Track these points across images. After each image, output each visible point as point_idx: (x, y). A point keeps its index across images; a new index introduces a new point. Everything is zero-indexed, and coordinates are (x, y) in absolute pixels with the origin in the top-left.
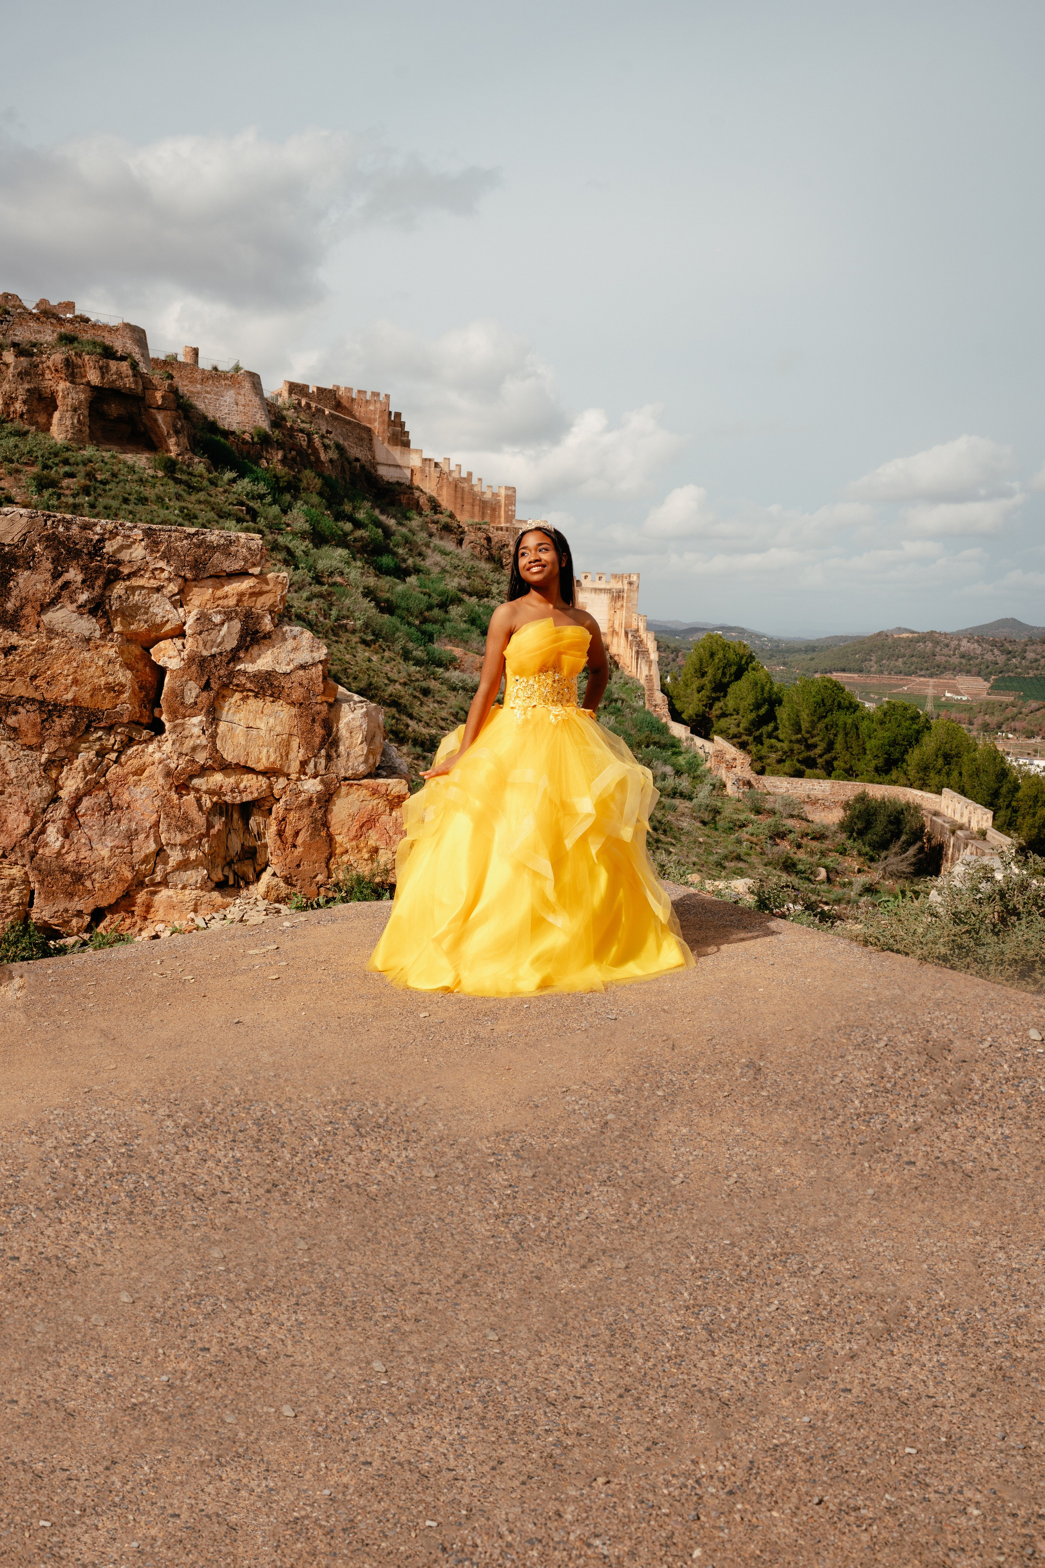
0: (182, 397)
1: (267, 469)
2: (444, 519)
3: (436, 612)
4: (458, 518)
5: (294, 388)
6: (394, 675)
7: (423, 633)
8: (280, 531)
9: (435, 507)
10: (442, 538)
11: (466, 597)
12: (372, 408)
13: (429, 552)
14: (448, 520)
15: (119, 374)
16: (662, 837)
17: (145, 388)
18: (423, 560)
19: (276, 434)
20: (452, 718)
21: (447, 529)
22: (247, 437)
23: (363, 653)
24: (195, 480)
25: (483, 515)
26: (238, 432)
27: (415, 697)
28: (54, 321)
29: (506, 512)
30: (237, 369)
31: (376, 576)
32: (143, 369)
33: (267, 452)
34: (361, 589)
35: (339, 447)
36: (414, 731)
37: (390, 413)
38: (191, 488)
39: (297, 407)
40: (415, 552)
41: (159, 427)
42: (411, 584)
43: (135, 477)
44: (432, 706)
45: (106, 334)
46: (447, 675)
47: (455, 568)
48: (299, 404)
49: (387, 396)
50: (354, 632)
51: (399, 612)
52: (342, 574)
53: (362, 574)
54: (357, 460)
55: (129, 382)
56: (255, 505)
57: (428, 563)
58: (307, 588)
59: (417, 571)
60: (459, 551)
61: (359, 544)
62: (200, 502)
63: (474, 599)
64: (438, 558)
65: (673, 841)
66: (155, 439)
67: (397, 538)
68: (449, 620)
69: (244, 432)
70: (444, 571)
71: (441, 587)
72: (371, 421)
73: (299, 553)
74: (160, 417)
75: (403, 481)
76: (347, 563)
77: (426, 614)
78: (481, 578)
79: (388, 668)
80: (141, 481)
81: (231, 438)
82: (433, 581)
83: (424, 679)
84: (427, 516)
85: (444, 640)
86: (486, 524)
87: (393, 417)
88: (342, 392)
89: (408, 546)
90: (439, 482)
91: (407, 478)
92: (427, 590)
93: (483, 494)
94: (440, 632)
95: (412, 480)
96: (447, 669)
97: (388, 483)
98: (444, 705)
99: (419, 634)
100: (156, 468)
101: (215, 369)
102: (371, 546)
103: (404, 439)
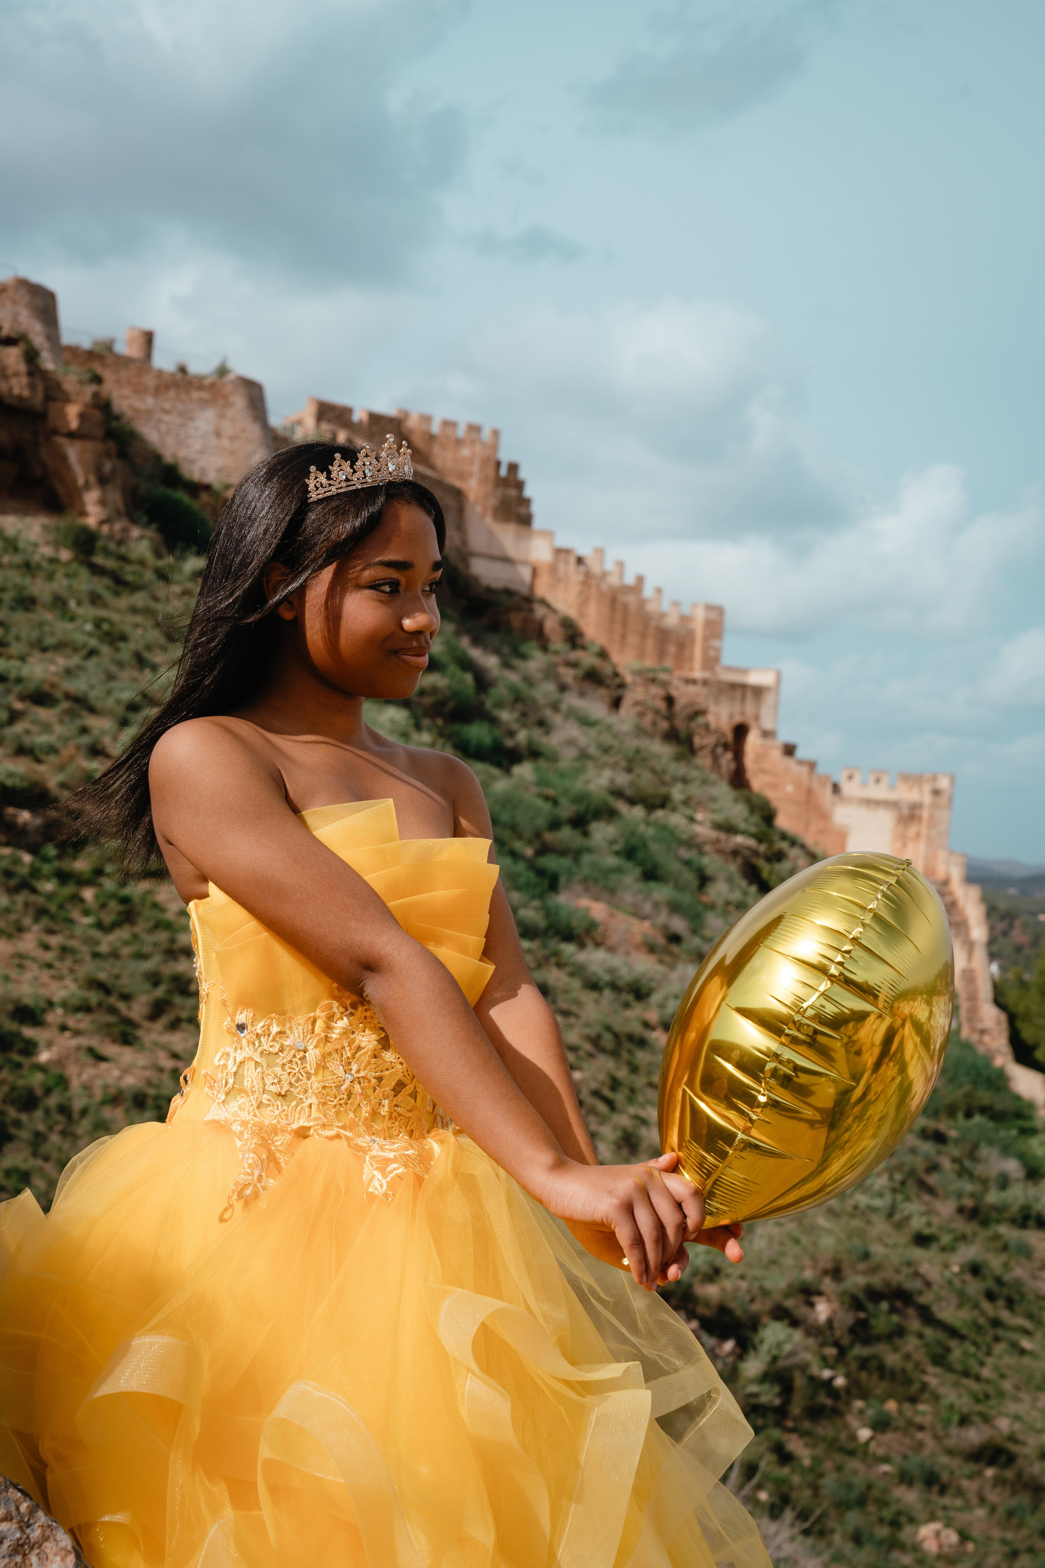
0: (118, 418)
2: (587, 659)
3: (566, 834)
4: (616, 657)
5: (326, 412)
7: (540, 873)
9: (572, 634)
10: (582, 694)
11: (622, 807)
12: (466, 452)
13: (557, 719)
14: (597, 661)
16: (1005, 1315)
17: (49, 398)
18: (548, 733)
20: (588, 1047)
21: (593, 677)
24: (129, 568)
25: (661, 654)
26: (217, 486)
29: (705, 651)
30: (223, 371)
32: (48, 363)
37: (498, 464)
38: (120, 584)
40: (532, 718)
41: (69, 468)
42: (521, 779)
43: (17, 559)
46: (582, 957)
47: (606, 750)
48: (333, 439)
49: (496, 434)
55: (19, 387)
57: (553, 741)
59: (534, 753)
60: (613, 719)
61: (428, 700)
62: (134, 610)
63: (638, 812)
64: (573, 731)
65: (1028, 1324)
66: (60, 490)
67: (500, 691)
68: (589, 850)
69: (227, 487)
70: (584, 755)
71: (578, 785)
72: (463, 476)
74: (73, 452)
75: (514, 587)
76: (405, 734)
78: (653, 771)
80: (28, 567)
81: (204, 497)
82: (562, 775)
83: (539, 966)
84: (556, 653)
85: (579, 888)
86: (665, 670)
87: (503, 472)
88: (412, 423)
89: (519, 706)
90: (581, 592)
91: (523, 582)
92: (550, 792)
93: (663, 615)
94: (570, 873)
95: (532, 586)
96: (582, 946)
97: (489, 590)
98: (572, 1020)
99: (531, 875)
100: (57, 545)
101: (183, 370)
102: (451, 705)
103: (522, 510)
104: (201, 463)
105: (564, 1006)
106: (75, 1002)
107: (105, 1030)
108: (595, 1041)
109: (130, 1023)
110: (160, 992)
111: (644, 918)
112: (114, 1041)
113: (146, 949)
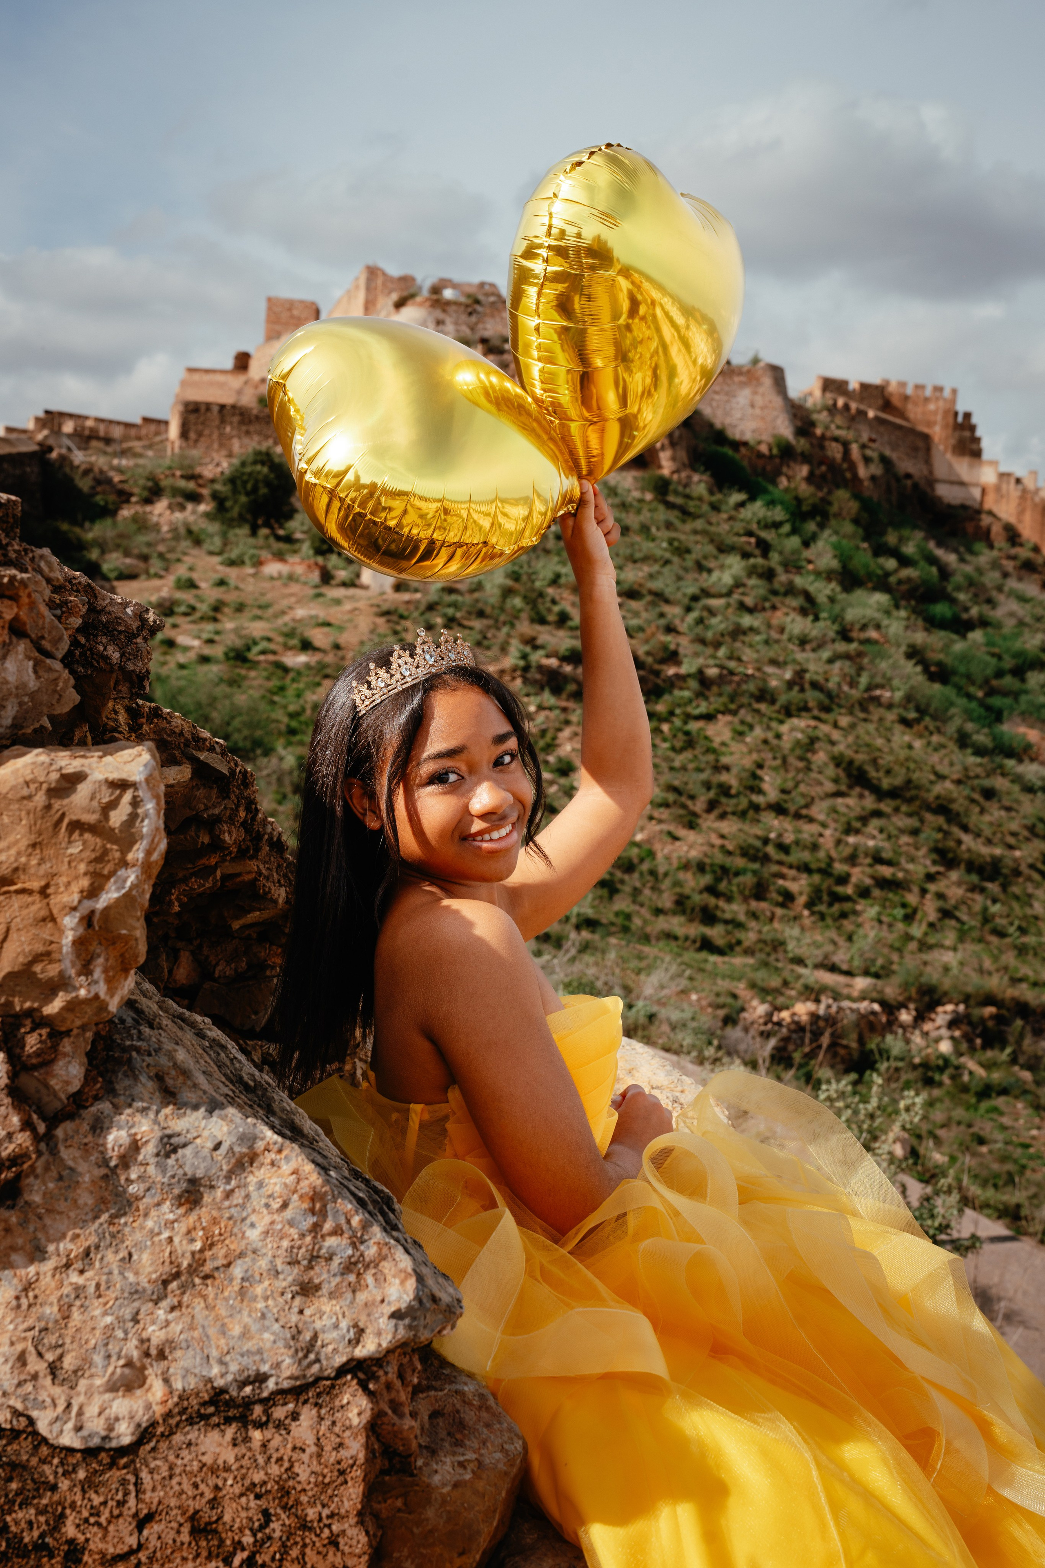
1: (787, 490)
2: (1024, 553)
3: (1008, 681)
5: (831, 385)
6: (943, 769)
7: (989, 708)
8: (799, 569)
9: (1013, 536)
10: (1020, 579)
12: (932, 407)
13: (1001, 598)
14: (1031, 555)
18: (994, 608)
19: (802, 444)
20: (1026, 833)
21: (1029, 566)
22: (764, 449)
23: (901, 737)
24: (691, 503)
26: (752, 442)
27: (973, 801)
30: (756, 361)
31: (926, 630)
33: (789, 466)
34: (903, 648)
35: (885, 460)
36: (969, 850)
37: (956, 414)
38: (686, 514)
39: (832, 409)
40: (983, 598)
42: (974, 641)
44: (996, 813)
46: (1021, 769)
47: (1038, 620)
48: (835, 404)
49: (954, 391)
50: (890, 706)
51: (956, 679)
52: (878, 627)
53: (907, 628)
54: (908, 476)
56: (768, 535)
57: (998, 614)
58: (829, 646)
59: (983, 623)
60: (1044, 597)
61: (904, 587)
62: (695, 532)
64: (1013, 606)
67: (958, 579)
68: (1026, 692)
69: (760, 443)
70: (1021, 623)
71: (1018, 645)
72: (930, 424)
73: (822, 599)
75: (969, 503)
76: (888, 613)
79: (935, 758)
80: (623, 506)
81: (743, 450)
82: (1005, 638)
83: (988, 776)
84: (1001, 549)
85: (1018, 720)
87: (960, 419)
88: (892, 388)
89: (972, 590)
90: (1019, 504)
91: (974, 500)
92: (996, 650)
94: (1011, 709)
95: (982, 502)
96: (1020, 761)
97: (950, 506)
98: (1013, 814)
99: (982, 711)
100: (643, 490)
101: (727, 363)
102: (922, 590)
103: (974, 447)
104: (741, 427)
105: (1007, 803)
106: (659, 800)
107: (679, 819)
108: (1032, 829)
109: (695, 815)
110: (712, 794)
112: (684, 827)
113: (703, 766)
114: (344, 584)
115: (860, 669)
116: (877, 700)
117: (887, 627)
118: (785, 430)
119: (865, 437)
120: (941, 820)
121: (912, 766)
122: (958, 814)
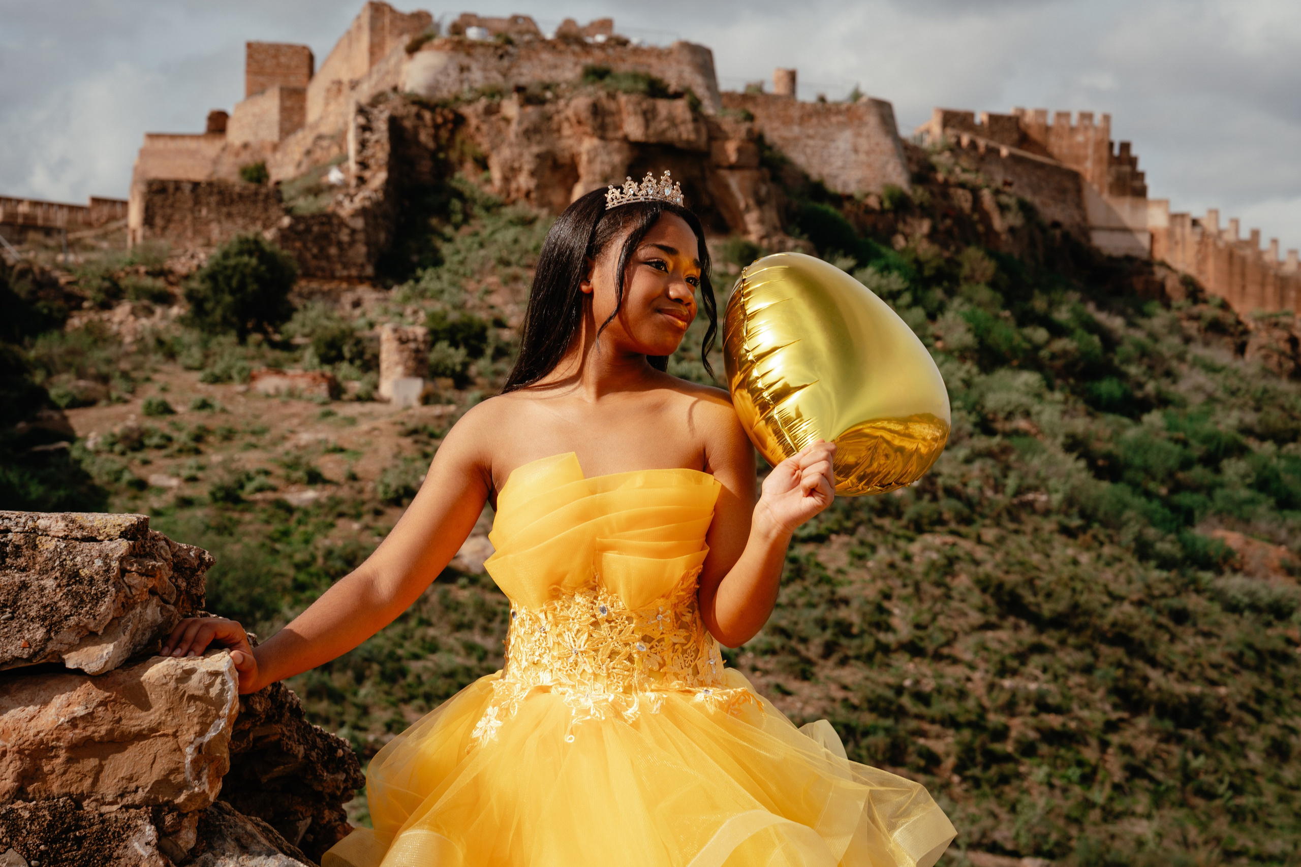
0: (770, 148)
1: (903, 252)
2: (1209, 312)
3: (1198, 473)
4: (1237, 307)
5: (951, 119)
6: (1119, 588)
7: (1176, 509)
9: (1195, 292)
10: (1207, 344)
11: (1253, 444)
12: (1080, 138)
13: (1184, 369)
14: (1218, 313)
15: (673, 121)
17: (711, 138)
18: (1175, 382)
19: (919, 194)
20: (1231, 664)
21: (1216, 328)
22: (873, 202)
23: (1063, 550)
25: (1282, 299)
26: (858, 195)
27: (1160, 626)
28: (577, 48)
30: (856, 96)
31: (1089, 414)
32: (709, 109)
33: (905, 222)
34: (1061, 439)
35: (1025, 208)
36: (1159, 689)
37: (1111, 145)
39: (955, 149)
40: (1159, 370)
41: (732, 196)
42: (1152, 425)
44: (1191, 641)
45: (653, 61)
46: (1220, 583)
47: (1233, 393)
48: (959, 142)
49: (1107, 118)
50: (1047, 513)
51: (1129, 474)
52: (1027, 414)
53: (1064, 413)
54: (1056, 225)
55: (686, 132)
57: (1182, 388)
58: (966, 442)
59: (1162, 401)
60: (1239, 364)
61: (1058, 363)
63: (1269, 447)
64: (1200, 378)
66: (726, 215)
67: (1127, 348)
68: (1222, 485)
69: (867, 195)
70: (1211, 399)
71: (1207, 427)
72: (1079, 160)
74: (734, 182)
75: (1135, 253)
76: (1039, 396)
77: (1181, 475)
78: (1282, 408)
79: (1108, 575)
81: (848, 206)
82: (1191, 419)
83: (1178, 594)
84: (1179, 309)
85: (1214, 521)
86: (1287, 314)
87: (1116, 151)
88: (1029, 118)
89: (1146, 360)
90: (1199, 251)
91: (1143, 249)
92: (1181, 435)
93: (1281, 264)
94: (1205, 507)
95: (1151, 251)
96: (1220, 573)
97: (1111, 258)
98: (1214, 640)
99: (1167, 512)
100: (725, 261)
101: (822, 99)
102: (1081, 365)
103: (1137, 184)
104: (843, 178)
105: (1206, 628)
106: (763, 646)
107: (789, 669)
108: (1238, 658)
109: (809, 662)
110: (828, 635)
111: (1280, 544)
112: (796, 678)
113: (815, 600)
114: (359, 399)
115: (1006, 469)
116: (1030, 506)
117: (1039, 413)
118: (898, 178)
119: (999, 181)
120: (1120, 653)
121: (1079, 586)
122: (1141, 644)
